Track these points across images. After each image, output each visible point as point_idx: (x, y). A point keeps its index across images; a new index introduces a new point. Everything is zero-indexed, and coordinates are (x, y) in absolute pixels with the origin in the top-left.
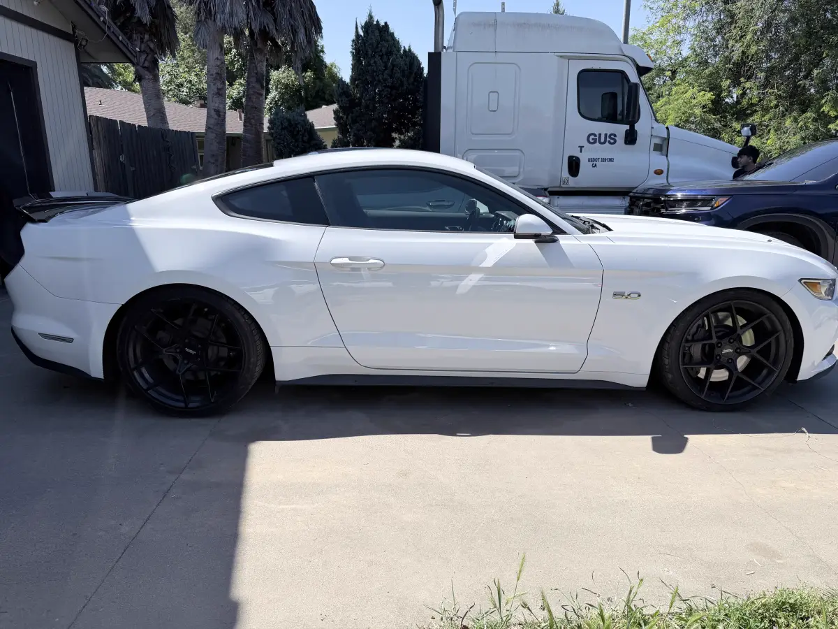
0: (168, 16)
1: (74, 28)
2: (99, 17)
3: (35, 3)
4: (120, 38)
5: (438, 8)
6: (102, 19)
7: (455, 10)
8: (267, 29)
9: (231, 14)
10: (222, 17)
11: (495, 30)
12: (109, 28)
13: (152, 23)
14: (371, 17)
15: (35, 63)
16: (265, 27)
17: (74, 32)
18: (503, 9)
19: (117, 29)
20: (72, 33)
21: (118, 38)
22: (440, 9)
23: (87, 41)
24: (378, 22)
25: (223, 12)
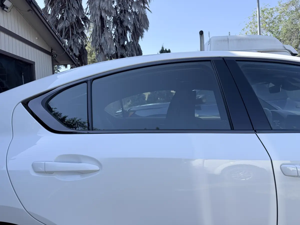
0: (84, 53)
1: (52, 50)
2: (63, 44)
3: (36, 38)
4: (71, 54)
5: (202, 36)
6: (64, 45)
7: (209, 36)
8: (123, 55)
9: (110, 49)
10: (107, 51)
11: (228, 42)
12: (66, 49)
13: (79, 55)
14: (163, 48)
15: (34, 62)
16: (122, 54)
17: (52, 52)
18: (230, 34)
19: (70, 50)
20: (51, 52)
21: (70, 54)
22: (203, 36)
23: (57, 55)
24: (166, 49)
25: (107, 49)
